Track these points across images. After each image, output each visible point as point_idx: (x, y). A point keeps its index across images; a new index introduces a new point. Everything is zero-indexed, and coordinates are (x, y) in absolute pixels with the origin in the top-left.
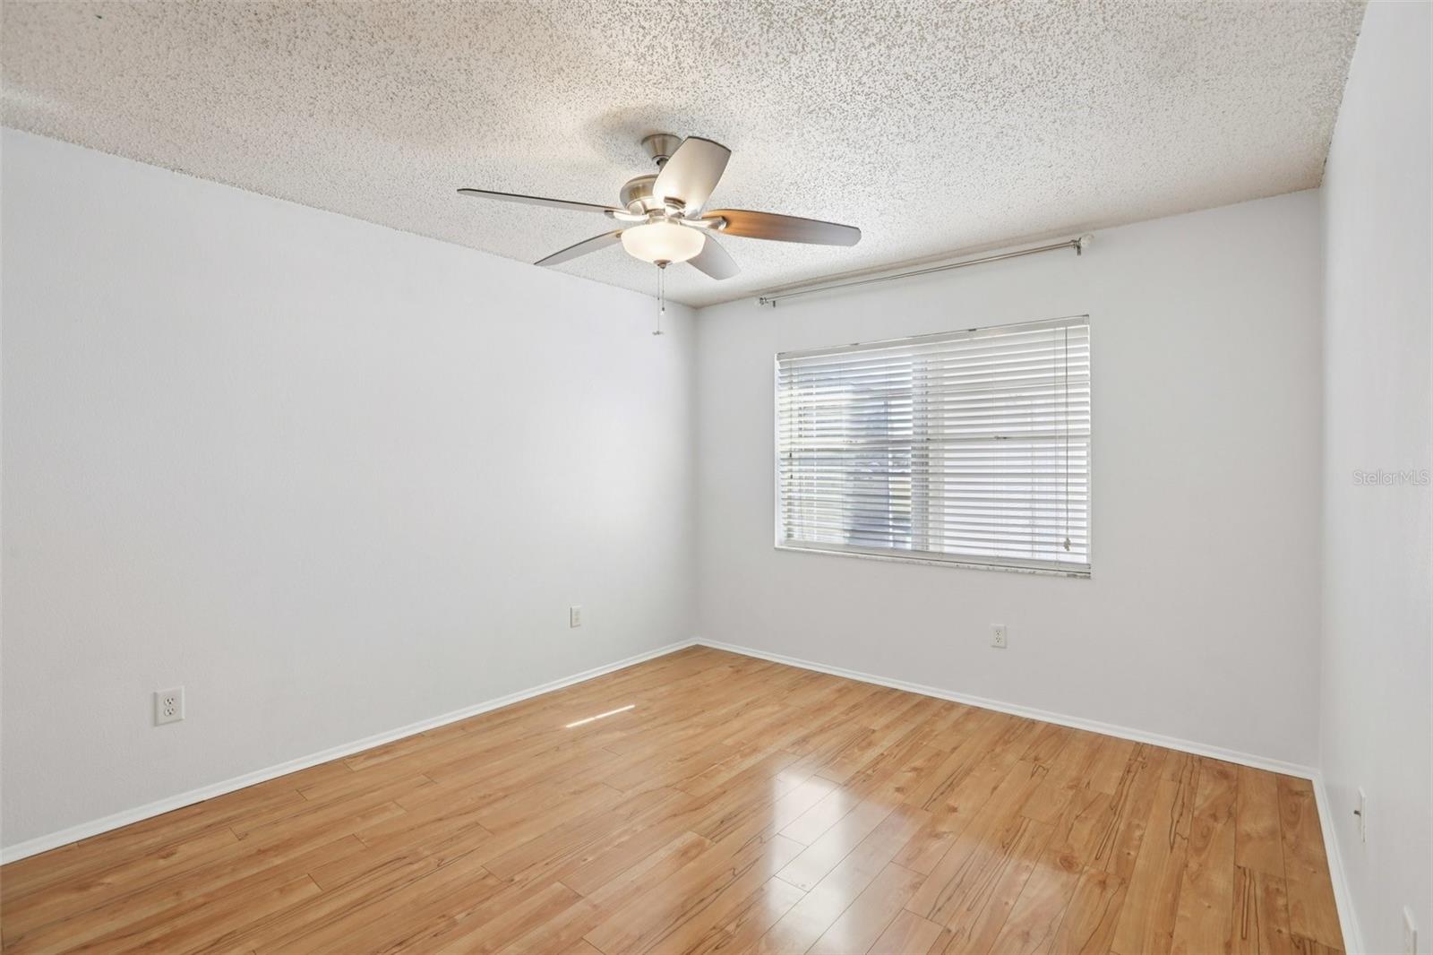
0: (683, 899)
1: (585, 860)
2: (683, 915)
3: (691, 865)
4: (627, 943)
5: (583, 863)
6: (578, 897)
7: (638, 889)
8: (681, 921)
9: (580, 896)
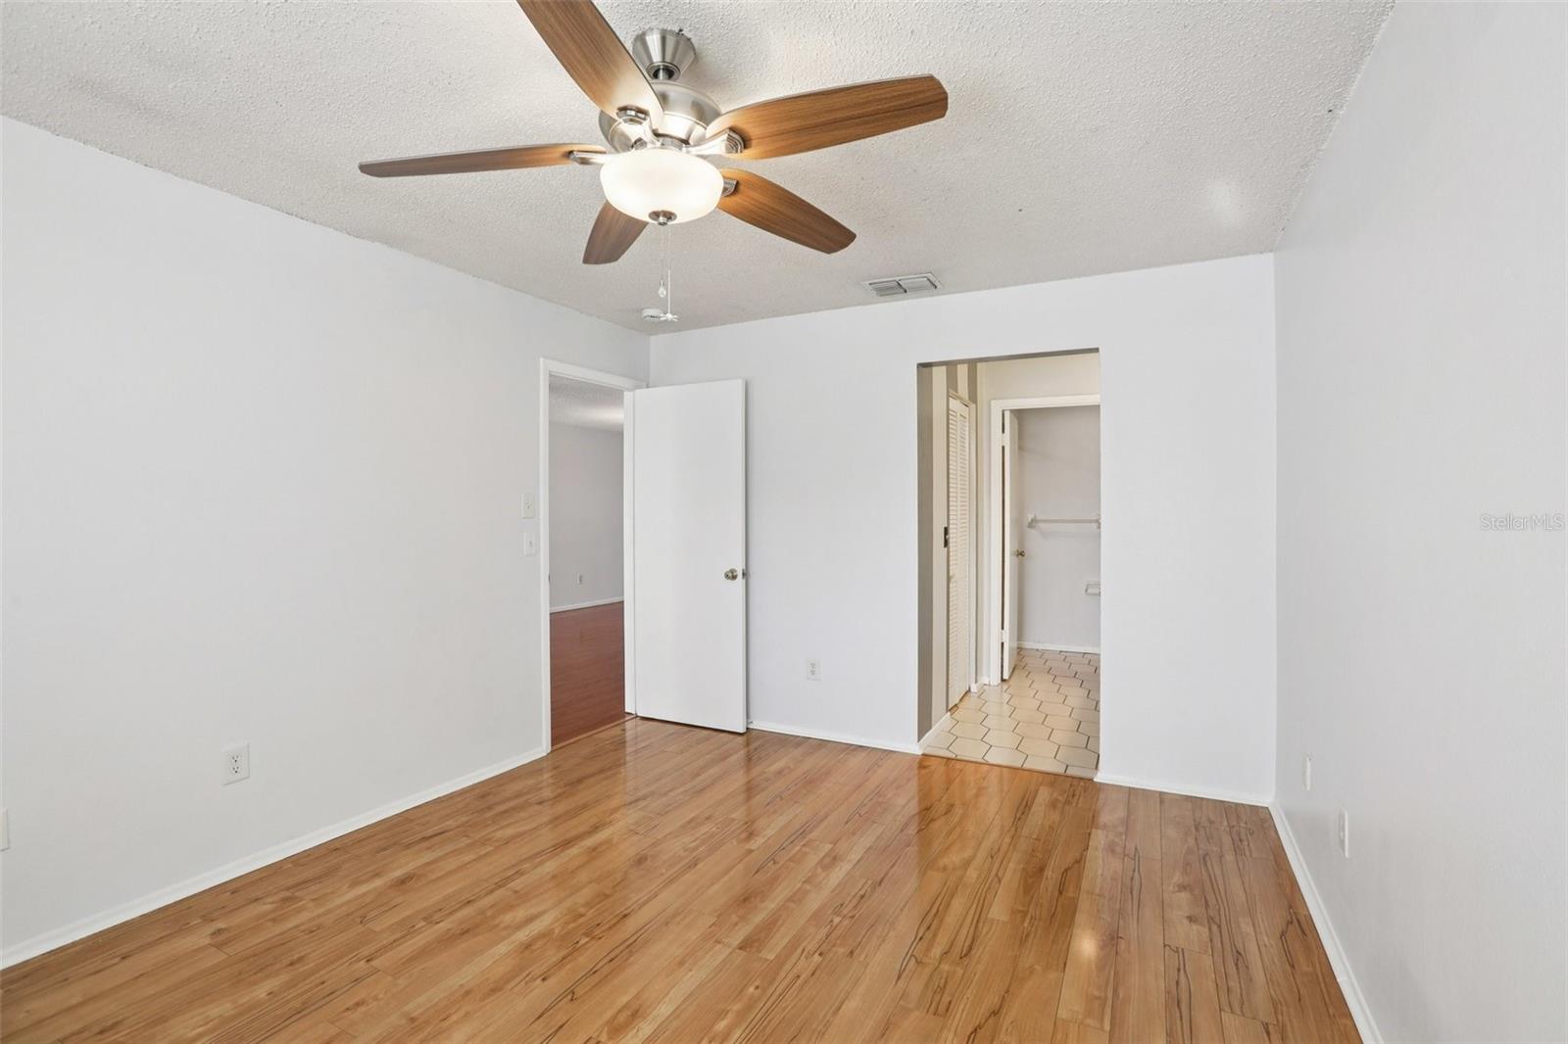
0: (632, 959)
1: (757, 988)
2: (631, 944)
3: (625, 999)
4: (678, 919)
5: (757, 983)
6: (741, 948)
7: (681, 963)
8: (631, 940)
9: (740, 948)
